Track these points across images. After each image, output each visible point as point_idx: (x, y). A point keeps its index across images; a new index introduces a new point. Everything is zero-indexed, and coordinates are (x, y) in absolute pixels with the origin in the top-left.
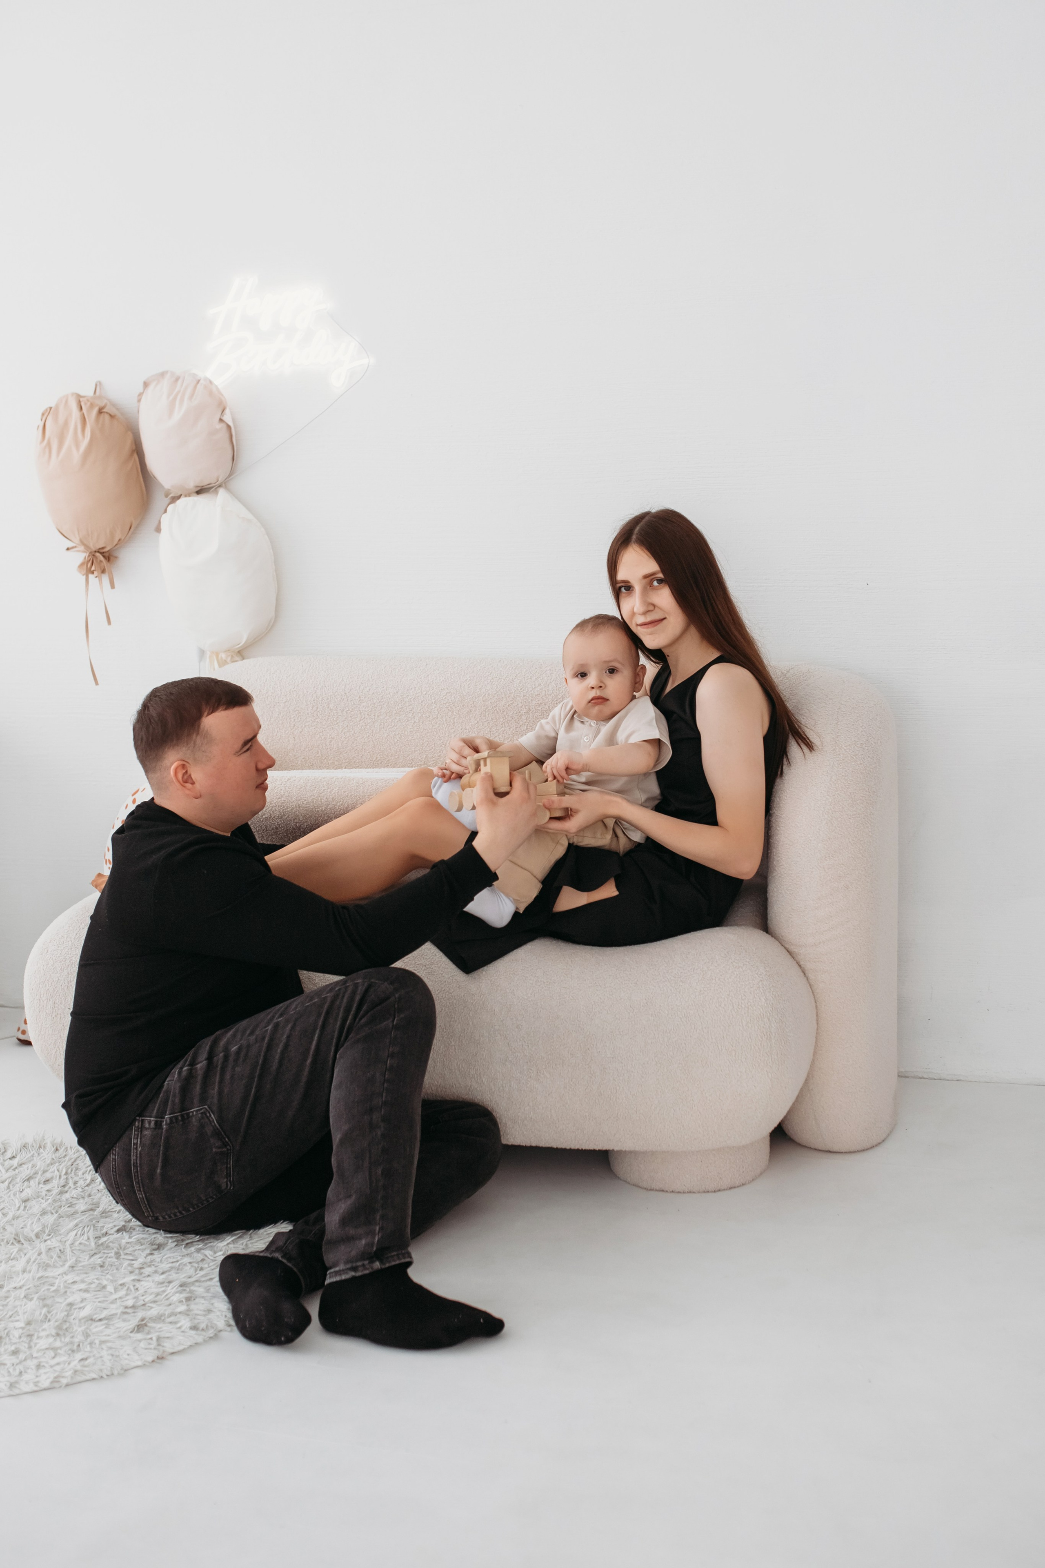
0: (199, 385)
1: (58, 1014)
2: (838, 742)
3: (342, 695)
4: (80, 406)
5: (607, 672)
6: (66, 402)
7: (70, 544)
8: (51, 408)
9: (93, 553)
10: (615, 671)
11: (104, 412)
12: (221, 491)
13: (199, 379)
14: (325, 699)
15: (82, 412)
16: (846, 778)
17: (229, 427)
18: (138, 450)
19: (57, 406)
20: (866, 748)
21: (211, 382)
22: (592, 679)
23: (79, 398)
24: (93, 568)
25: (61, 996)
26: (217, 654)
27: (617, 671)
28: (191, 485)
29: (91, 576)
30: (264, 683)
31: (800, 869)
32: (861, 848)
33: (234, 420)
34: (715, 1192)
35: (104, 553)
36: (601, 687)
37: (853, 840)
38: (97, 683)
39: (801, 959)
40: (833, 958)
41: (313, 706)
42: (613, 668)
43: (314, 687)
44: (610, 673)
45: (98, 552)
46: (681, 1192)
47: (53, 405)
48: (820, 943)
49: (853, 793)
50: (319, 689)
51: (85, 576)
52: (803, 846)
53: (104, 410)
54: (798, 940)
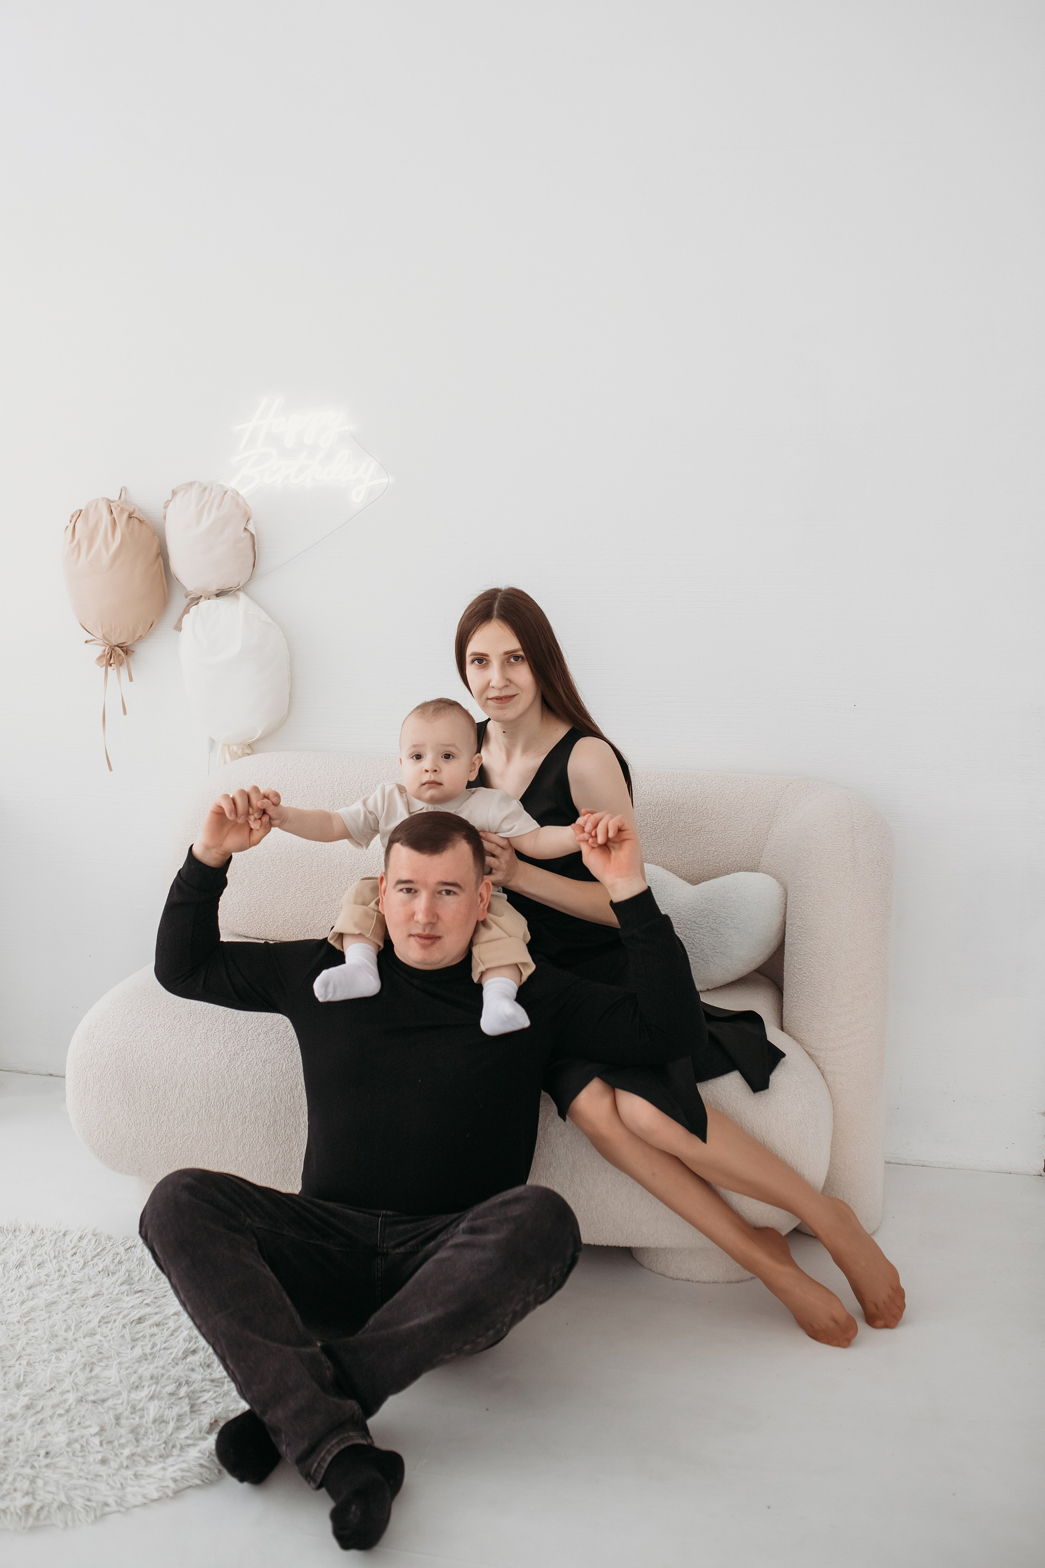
0: (226, 496)
1: (104, 1097)
2: (856, 859)
3: (358, 792)
4: (110, 511)
5: (443, 757)
6: (97, 506)
7: (90, 637)
8: (81, 511)
9: (112, 648)
10: (451, 757)
11: (133, 517)
12: (241, 595)
13: (226, 490)
14: (342, 795)
15: (113, 516)
16: (866, 893)
17: (252, 535)
18: (163, 554)
19: (87, 509)
20: (882, 865)
21: (238, 493)
22: (427, 763)
23: (109, 503)
24: (112, 661)
25: (108, 1080)
26: (229, 746)
27: (453, 756)
28: (214, 588)
29: (109, 668)
30: (282, 778)
31: (823, 978)
32: (879, 959)
33: (256, 531)
34: (738, 1282)
35: (122, 647)
36: (436, 771)
37: (873, 952)
38: (111, 769)
39: (821, 1062)
40: (851, 1062)
41: (330, 802)
42: (449, 753)
43: (331, 784)
44: (446, 758)
45: (117, 646)
46: (706, 1283)
47: (83, 508)
48: (840, 1047)
49: (873, 908)
50: (336, 785)
51: (104, 667)
52: (827, 957)
53: (133, 516)
54: (818, 1044)
